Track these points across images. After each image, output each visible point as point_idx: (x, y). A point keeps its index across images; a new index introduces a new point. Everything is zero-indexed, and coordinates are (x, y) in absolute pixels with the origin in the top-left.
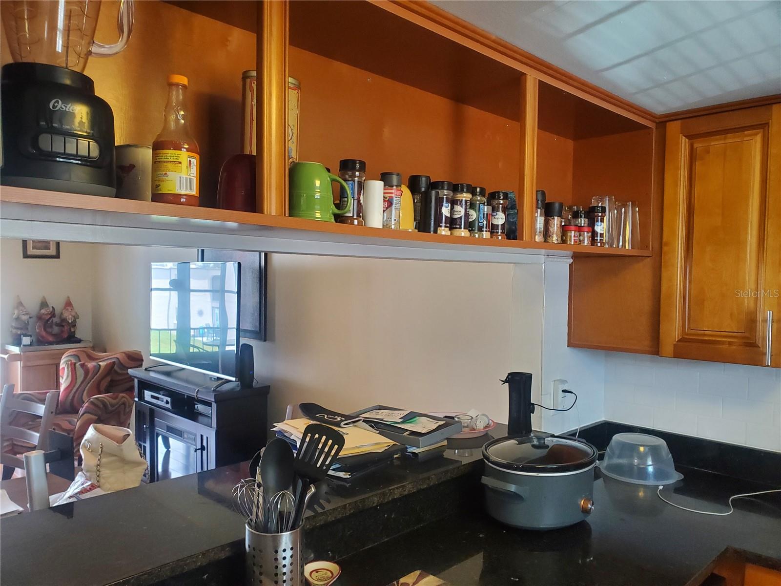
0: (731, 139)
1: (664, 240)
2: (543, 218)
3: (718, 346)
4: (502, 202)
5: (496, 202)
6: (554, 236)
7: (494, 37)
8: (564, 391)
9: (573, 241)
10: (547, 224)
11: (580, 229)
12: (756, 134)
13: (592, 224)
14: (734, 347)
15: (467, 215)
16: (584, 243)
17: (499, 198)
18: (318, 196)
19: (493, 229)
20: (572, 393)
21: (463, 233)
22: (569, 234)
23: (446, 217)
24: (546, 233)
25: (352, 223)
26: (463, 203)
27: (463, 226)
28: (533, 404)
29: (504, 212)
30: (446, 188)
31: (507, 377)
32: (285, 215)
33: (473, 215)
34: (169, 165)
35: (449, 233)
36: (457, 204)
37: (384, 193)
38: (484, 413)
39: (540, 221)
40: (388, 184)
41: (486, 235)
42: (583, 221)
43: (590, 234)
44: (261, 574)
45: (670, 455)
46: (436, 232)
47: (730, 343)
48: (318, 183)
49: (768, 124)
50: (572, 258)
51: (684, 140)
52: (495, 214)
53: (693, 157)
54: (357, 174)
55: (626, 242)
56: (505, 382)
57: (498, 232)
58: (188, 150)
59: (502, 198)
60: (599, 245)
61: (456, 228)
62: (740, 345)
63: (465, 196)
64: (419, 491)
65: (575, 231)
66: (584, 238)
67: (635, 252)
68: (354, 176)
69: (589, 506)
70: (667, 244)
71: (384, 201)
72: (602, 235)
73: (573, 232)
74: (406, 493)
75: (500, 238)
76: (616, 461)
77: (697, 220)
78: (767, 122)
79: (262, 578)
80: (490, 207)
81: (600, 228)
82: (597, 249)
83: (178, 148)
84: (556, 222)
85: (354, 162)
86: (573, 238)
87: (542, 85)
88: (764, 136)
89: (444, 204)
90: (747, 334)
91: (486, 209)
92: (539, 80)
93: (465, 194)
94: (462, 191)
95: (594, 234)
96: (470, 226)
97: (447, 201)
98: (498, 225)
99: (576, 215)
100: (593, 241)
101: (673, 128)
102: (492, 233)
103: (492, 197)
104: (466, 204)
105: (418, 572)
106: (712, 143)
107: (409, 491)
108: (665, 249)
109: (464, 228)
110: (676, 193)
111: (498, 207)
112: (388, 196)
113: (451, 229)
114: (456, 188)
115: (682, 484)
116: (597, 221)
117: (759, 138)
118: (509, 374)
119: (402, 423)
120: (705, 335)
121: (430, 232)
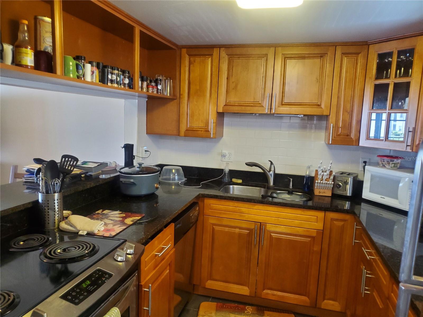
0: (202, 58)
1: (181, 93)
2: (141, 82)
3: (198, 132)
4: (127, 75)
5: (125, 74)
6: (145, 89)
7: (126, 13)
8: (145, 151)
9: (151, 91)
10: (142, 84)
11: (153, 87)
12: (209, 58)
13: (157, 85)
14: (202, 132)
15: (117, 79)
16: (155, 92)
17: (126, 73)
18: (71, 68)
19: (124, 84)
20: (149, 151)
21: (116, 85)
22: (149, 89)
23: (110, 79)
24: (142, 88)
25: (81, 79)
26: (116, 74)
27: (115, 83)
28: (134, 156)
29: (128, 78)
30: (110, 68)
31: (124, 146)
32: (63, 75)
33: (119, 79)
34: (24, 54)
35: (111, 85)
36: (113, 74)
37: (91, 69)
38: (114, 161)
39: (140, 82)
40: (92, 66)
41: (123, 87)
42: (153, 84)
43: (157, 89)
44: (48, 209)
45: (183, 172)
46: (107, 84)
47: (201, 131)
48: (71, 63)
49: (213, 54)
50: (147, 98)
51: (187, 56)
52: (125, 79)
53: (190, 63)
54: (83, 61)
55: (167, 93)
56: (123, 148)
57: (126, 86)
58: (30, 49)
59: (127, 73)
60: (159, 93)
61: (113, 83)
62: (204, 131)
63: (116, 72)
64: (96, 186)
65: (152, 88)
66: (154, 91)
67: (171, 97)
68: (82, 61)
69: (158, 186)
70: (182, 95)
71: (91, 72)
72: (160, 90)
73: (151, 88)
74: (92, 186)
75: (127, 88)
76: (164, 177)
77: (192, 86)
78: (212, 54)
79: (49, 211)
80: (123, 76)
81: (160, 87)
82: (159, 95)
83: (27, 48)
84: (145, 84)
85: (82, 57)
86: (151, 90)
87: (141, 32)
88: (211, 58)
89: (109, 74)
90: (206, 128)
91: (122, 77)
92: (140, 30)
93: (116, 71)
94: (115, 70)
95: (158, 89)
96: (117, 83)
97: (110, 73)
98: (126, 84)
99: (151, 82)
100: (157, 92)
101: (184, 51)
102: (124, 86)
103: (123, 72)
104: (116, 75)
105: (101, 210)
106: (196, 59)
107: (93, 186)
108: (181, 96)
109: (116, 84)
110: (185, 76)
111: (126, 77)
112: (92, 70)
113: (112, 83)
114: (113, 68)
115: (186, 182)
116: (159, 84)
117: (210, 59)
118: (125, 145)
119: (82, 165)
120: (194, 128)
121: (105, 84)
